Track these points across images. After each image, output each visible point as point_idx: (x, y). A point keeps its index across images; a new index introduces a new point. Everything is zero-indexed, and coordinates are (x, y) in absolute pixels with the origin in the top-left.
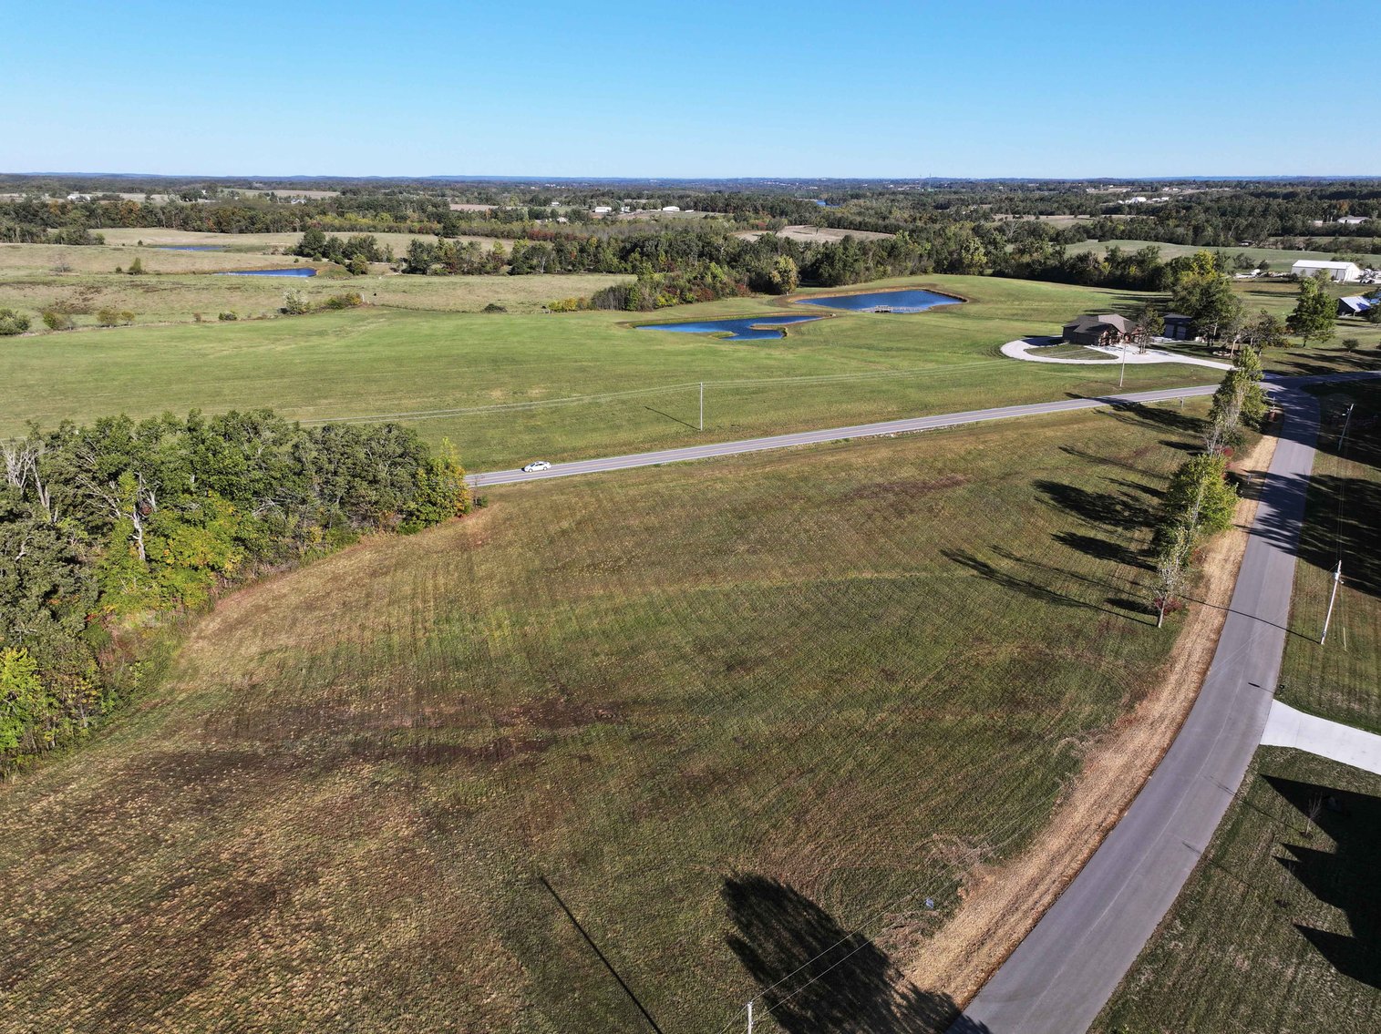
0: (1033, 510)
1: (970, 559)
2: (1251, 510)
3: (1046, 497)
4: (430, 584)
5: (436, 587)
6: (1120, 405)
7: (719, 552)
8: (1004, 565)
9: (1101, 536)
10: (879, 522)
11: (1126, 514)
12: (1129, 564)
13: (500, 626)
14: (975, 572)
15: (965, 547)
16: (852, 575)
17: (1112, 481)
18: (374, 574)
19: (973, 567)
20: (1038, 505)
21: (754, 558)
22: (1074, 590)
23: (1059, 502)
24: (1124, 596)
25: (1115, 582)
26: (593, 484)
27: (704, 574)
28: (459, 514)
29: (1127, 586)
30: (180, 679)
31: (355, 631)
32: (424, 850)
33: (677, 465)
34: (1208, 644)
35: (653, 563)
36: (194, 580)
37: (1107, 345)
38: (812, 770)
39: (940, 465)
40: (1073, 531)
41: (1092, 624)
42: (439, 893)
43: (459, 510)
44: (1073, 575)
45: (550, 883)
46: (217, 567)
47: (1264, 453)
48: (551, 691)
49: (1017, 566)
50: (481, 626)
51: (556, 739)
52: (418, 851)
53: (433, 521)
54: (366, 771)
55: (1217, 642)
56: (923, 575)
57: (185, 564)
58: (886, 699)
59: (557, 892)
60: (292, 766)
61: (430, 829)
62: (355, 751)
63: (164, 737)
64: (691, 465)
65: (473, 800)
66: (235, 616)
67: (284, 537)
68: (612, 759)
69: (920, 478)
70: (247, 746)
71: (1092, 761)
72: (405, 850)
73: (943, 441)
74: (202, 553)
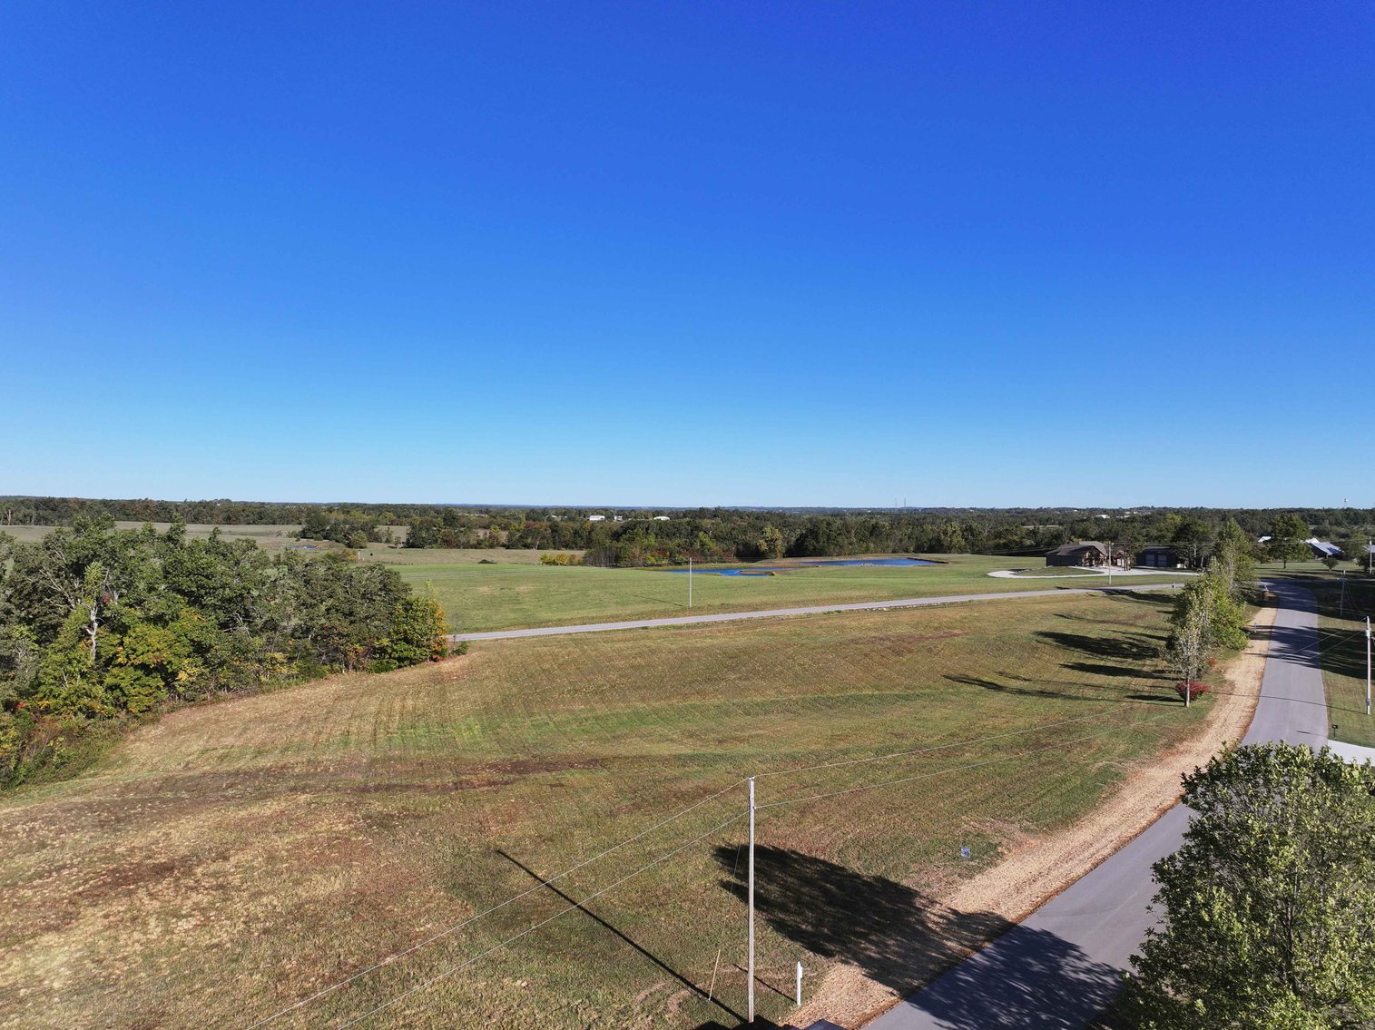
0: (1037, 648)
1: (974, 680)
2: (1262, 646)
3: (1049, 640)
4: (397, 706)
5: (403, 706)
6: (1110, 592)
7: (709, 680)
8: (1013, 683)
9: (1109, 664)
10: (877, 658)
11: (1135, 650)
12: (1144, 677)
13: (470, 729)
14: (983, 688)
15: (967, 673)
16: (853, 692)
17: (1115, 632)
18: (338, 699)
19: (980, 685)
20: (1039, 645)
21: (746, 683)
22: (1090, 693)
23: (1063, 643)
24: (1143, 694)
25: (1132, 687)
27: (693, 694)
28: (434, 657)
29: (1146, 689)
30: (106, 767)
31: (311, 735)
32: (360, 838)
33: (666, 628)
34: (1244, 714)
35: (639, 687)
36: (143, 686)
37: (1091, 565)
38: (817, 785)
39: (936, 625)
40: (1081, 662)
41: (1115, 709)
42: (374, 863)
43: (436, 652)
44: (1087, 685)
45: (508, 854)
46: (170, 670)
47: (1266, 617)
48: (522, 757)
49: (1027, 683)
50: (449, 729)
51: (524, 778)
52: (353, 839)
53: (407, 658)
54: (303, 798)
55: (1253, 712)
56: (928, 691)
57: (137, 662)
58: (897, 746)
59: (516, 859)
60: (218, 800)
61: (370, 826)
62: (293, 789)
63: (75, 795)
64: (680, 627)
65: (424, 808)
66: (182, 725)
67: (247, 659)
68: (587, 784)
69: (916, 633)
70: (169, 795)
71: (1136, 773)
72: (337, 838)
73: (938, 611)
74: (158, 650)
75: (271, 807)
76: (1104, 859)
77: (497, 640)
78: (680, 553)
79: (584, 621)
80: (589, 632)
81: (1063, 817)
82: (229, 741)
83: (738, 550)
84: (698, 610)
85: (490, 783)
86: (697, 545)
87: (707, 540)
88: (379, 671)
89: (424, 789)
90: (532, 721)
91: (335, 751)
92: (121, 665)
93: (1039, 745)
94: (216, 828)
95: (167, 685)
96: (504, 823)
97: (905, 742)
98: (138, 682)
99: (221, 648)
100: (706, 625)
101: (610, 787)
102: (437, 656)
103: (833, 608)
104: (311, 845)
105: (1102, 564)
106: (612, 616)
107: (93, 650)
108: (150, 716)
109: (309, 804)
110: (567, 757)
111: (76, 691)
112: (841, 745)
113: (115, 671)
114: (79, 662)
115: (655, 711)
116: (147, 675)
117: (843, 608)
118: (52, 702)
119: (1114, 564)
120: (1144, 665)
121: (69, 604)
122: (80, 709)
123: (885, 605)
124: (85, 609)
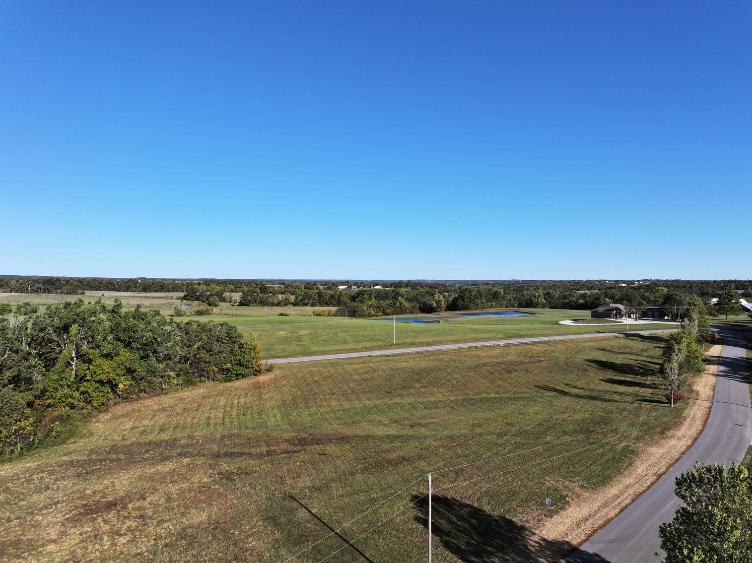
0: (587, 370)
1: (552, 389)
2: (713, 369)
3: (593, 365)
4: (236, 402)
5: (239, 402)
6: (627, 335)
7: (405, 388)
8: (574, 391)
9: (628, 379)
10: (497, 375)
11: (642, 371)
12: (647, 388)
13: (275, 416)
14: (557, 393)
15: (548, 384)
16: (484, 395)
17: (630, 359)
18: (204, 398)
19: (555, 391)
20: (589, 368)
21: (425, 389)
22: (617, 397)
23: (601, 367)
24: (647, 398)
25: (640, 394)
26: (332, 364)
27: (396, 396)
28: (255, 373)
29: (649, 395)
30: (81, 438)
31: (189, 419)
32: (216, 487)
33: (381, 356)
34: (704, 412)
35: (367, 392)
36: (100, 392)
37: (617, 318)
38: (465, 456)
39: (530, 355)
40: (611, 378)
41: (631, 407)
42: (224, 503)
43: (256, 371)
44: (615, 392)
45: (296, 498)
46: (114, 383)
47: (716, 350)
48: (303, 435)
49: (581, 391)
50: (264, 416)
51: (305, 449)
52: (213, 487)
53: (240, 374)
54: (186, 460)
55: (710, 412)
56: (526, 395)
57: (97, 379)
58: (509, 431)
59: (300, 501)
60: (140, 461)
61: (222, 479)
62: (180, 455)
63: (64, 455)
64: (389, 356)
65: (251, 469)
66: (120, 413)
67: (155, 376)
68: (339, 454)
69: (519, 360)
70: (114, 456)
71: (643, 451)
72: (204, 487)
73: (531, 347)
74: (108, 373)
75: (168, 466)
76: (626, 507)
77: (289, 363)
78: (388, 308)
79: (337, 352)
80: (339, 359)
81: (603, 480)
82: (146, 422)
83: (420, 306)
84: (399, 346)
85: (286, 452)
86: (398, 304)
87: (403, 301)
88: (226, 381)
89: (250, 455)
90: (308, 412)
91: (202, 430)
92: (88, 381)
93: (588, 431)
94: (139, 479)
95: (113, 390)
96: (294, 478)
97: (513, 429)
98: (97, 390)
99: (141, 371)
100: (403, 355)
101: (351, 456)
102: (257, 372)
103: (473, 344)
104: (190, 491)
105: (623, 317)
106: (352, 349)
107: (74, 372)
108: (103, 408)
109: (189, 465)
110: (328, 435)
111: (65, 395)
112: (478, 431)
113: (85, 383)
114: (66, 379)
115: (376, 406)
116: (102, 386)
117: (479, 344)
118: (52, 401)
119: (630, 317)
120: (647, 380)
121: (61, 347)
122: (67, 405)
123: (502, 343)
124: (69, 351)
